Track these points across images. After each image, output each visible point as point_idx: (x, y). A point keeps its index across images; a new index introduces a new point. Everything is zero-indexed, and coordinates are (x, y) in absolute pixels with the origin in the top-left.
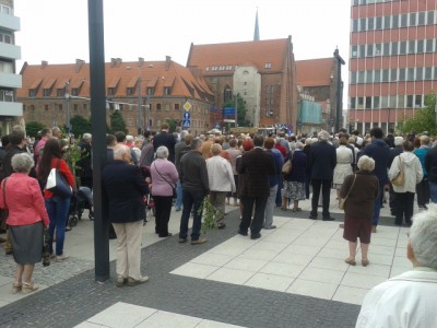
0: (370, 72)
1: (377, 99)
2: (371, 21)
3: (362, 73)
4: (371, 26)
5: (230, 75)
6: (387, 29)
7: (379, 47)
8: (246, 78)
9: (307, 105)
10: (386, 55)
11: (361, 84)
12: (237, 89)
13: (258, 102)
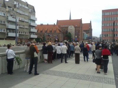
0: (106, 29)
1: (108, 35)
2: (106, 19)
3: (104, 29)
4: (106, 20)
5: (67, 28)
6: (110, 20)
7: (108, 24)
8: (71, 28)
9: (85, 35)
10: (110, 26)
11: (104, 32)
12: (69, 31)
13: (74, 34)
